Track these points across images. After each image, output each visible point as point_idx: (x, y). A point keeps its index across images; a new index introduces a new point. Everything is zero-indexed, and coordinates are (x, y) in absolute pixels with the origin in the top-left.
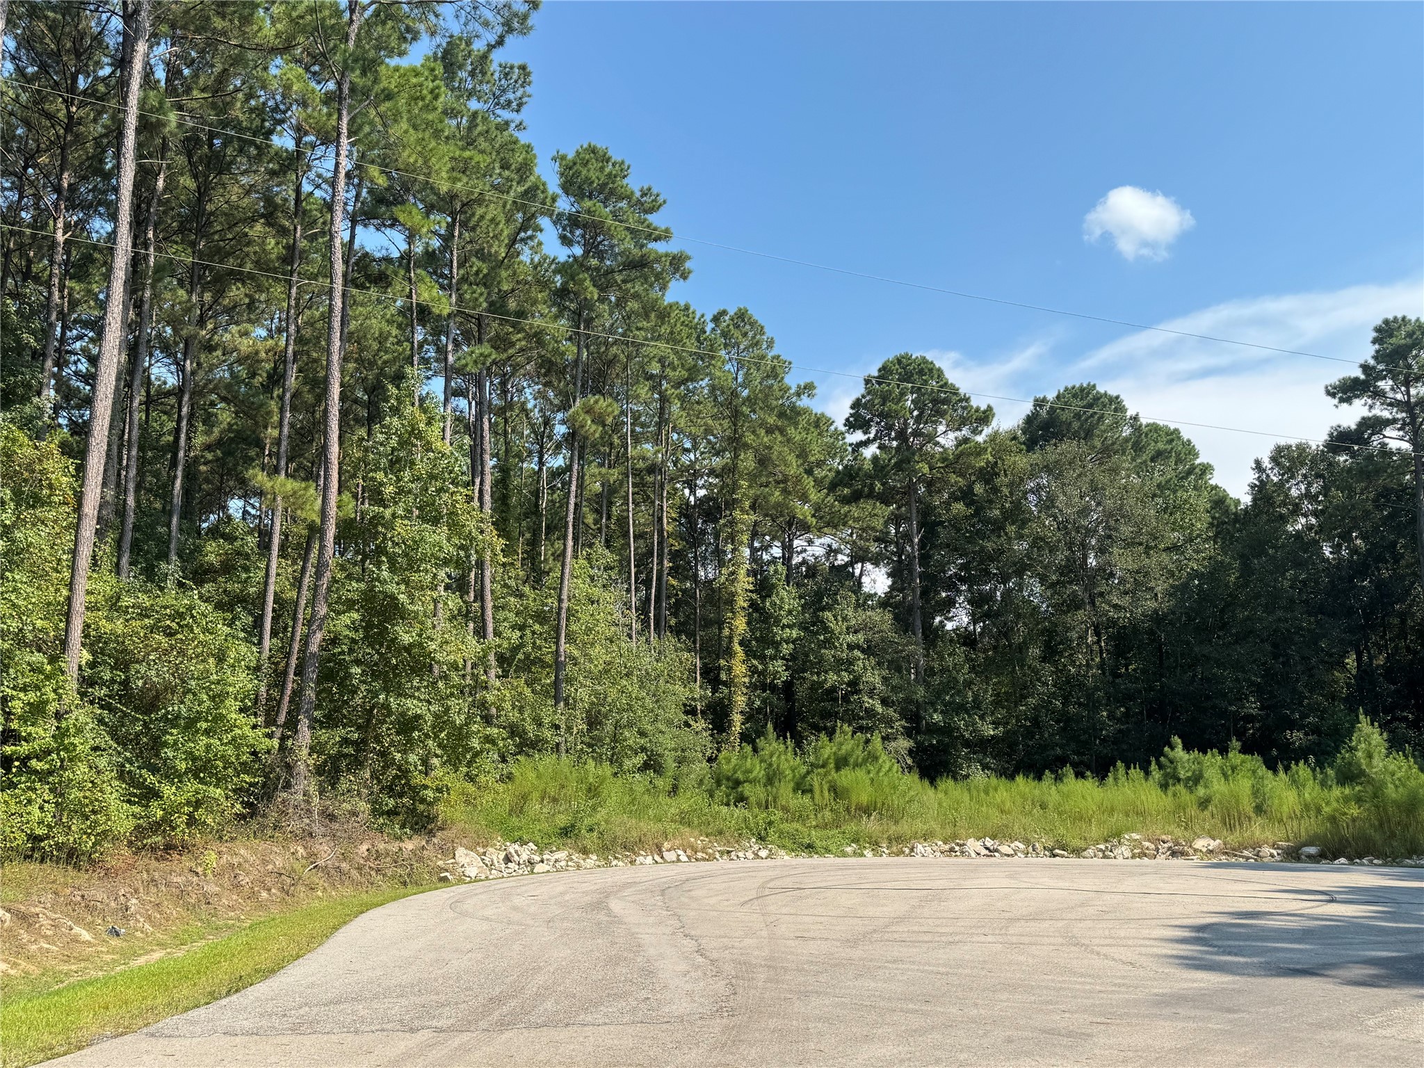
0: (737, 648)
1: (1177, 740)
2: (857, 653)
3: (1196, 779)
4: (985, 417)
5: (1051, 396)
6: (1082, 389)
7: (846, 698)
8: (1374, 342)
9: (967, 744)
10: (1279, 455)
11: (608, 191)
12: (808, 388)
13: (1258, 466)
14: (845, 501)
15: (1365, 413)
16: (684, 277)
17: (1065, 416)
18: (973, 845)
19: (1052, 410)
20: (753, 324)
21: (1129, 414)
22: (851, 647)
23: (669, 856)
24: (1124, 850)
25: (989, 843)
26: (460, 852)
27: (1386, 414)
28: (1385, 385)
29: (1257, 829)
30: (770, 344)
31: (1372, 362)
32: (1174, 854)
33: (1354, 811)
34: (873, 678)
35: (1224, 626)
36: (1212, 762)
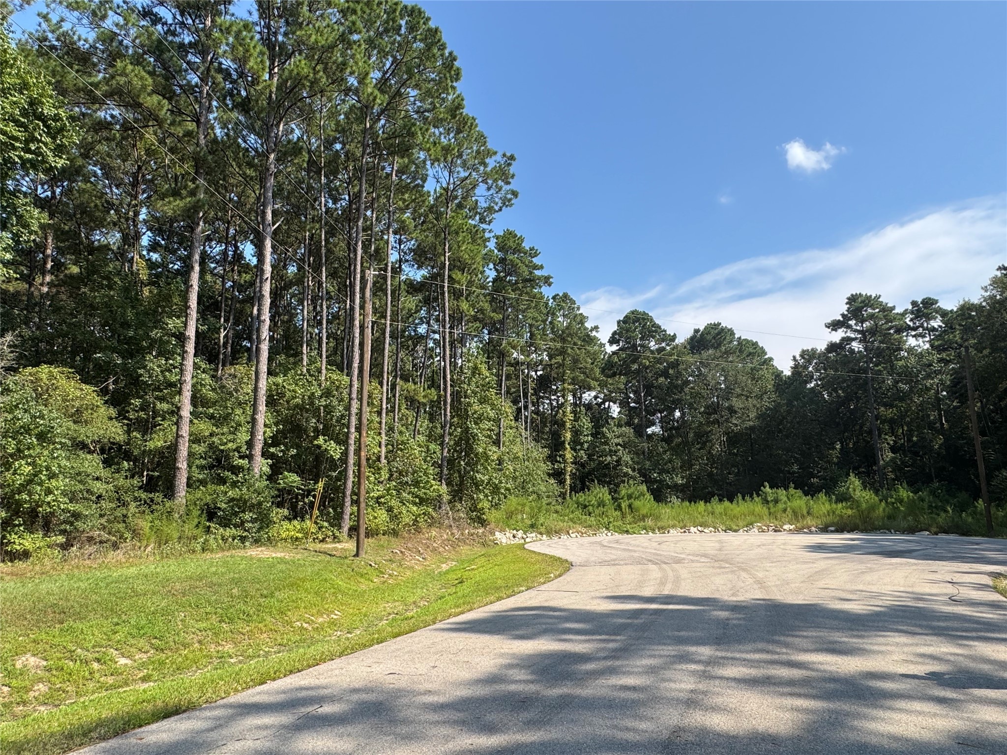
0: (567, 446)
1: (766, 484)
2: (619, 447)
3: (776, 501)
4: (674, 338)
5: (702, 328)
6: (715, 325)
7: (615, 468)
8: (847, 304)
9: (668, 487)
10: (803, 354)
11: (518, 250)
12: (596, 328)
13: (794, 358)
14: (608, 376)
15: (843, 335)
16: (550, 285)
17: (709, 337)
18: (693, 529)
19: (702, 334)
20: (571, 300)
21: (736, 336)
22: (617, 445)
23: (573, 535)
24: (756, 530)
25: (700, 528)
26: (497, 533)
27: (853, 336)
28: (852, 322)
29: (809, 521)
30: (578, 309)
31: (846, 313)
32: (776, 531)
33: (850, 512)
34: (627, 458)
35: (780, 431)
36: (782, 493)
